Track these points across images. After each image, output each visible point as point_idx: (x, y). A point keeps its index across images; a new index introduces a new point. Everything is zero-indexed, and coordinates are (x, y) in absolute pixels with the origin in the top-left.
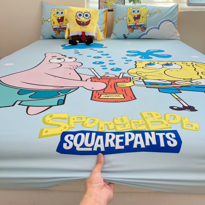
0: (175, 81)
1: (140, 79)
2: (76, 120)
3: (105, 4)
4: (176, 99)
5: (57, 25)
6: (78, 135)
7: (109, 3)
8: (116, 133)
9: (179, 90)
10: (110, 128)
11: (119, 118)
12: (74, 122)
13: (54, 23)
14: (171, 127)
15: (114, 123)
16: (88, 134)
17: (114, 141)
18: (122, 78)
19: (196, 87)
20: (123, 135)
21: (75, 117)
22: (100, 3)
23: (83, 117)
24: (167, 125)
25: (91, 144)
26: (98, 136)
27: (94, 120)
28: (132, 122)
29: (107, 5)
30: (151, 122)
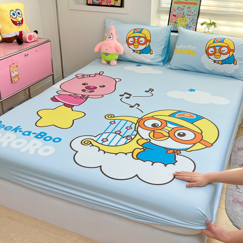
3: (175, 24)
7: (179, 23)
22: (170, 22)
29: (177, 25)
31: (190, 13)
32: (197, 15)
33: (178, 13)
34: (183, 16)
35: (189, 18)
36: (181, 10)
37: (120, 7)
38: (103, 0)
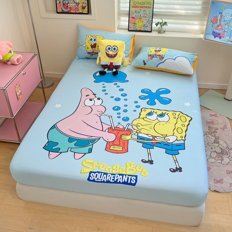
0: (156, 137)
1: (137, 132)
2: (96, 165)
4: (148, 153)
5: (90, 50)
6: (96, 174)
8: (112, 174)
9: (153, 146)
10: (110, 171)
11: (115, 165)
12: (95, 166)
13: (88, 48)
14: (136, 174)
15: (113, 169)
16: (100, 174)
17: (110, 178)
18: (127, 130)
19: (164, 144)
20: (114, 176)
21: (96, 163)
22: (130, 23)
23: (100, 163)
24: (135, 172)
25: (101, 179)
26: (104, 175)
27: (104, 166)
28: (121, 168)
29: (136, 26)
30: (129, 169)
31: (145, 15)
32: (152, 16)
33: (136, 16)
34: (140, 18)
35: (145, 19)
36: (138, 13)
37: (88, 14)
38: (71, 9)
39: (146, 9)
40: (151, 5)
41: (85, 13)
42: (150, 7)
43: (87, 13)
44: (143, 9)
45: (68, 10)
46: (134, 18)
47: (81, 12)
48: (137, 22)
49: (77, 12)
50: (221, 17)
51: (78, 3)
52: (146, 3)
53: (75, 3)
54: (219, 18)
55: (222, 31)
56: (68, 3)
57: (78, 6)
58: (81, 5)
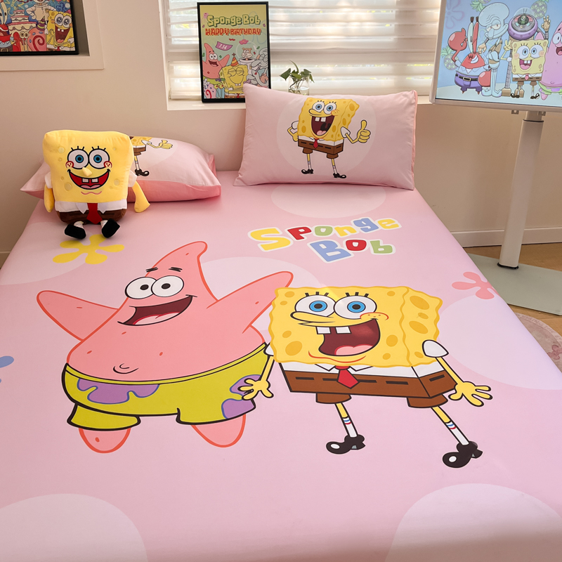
7: (227, 80)
22: (206, 80)
31: (248, 54)
32: (267, 56)
33: (220, 56)
34: (233, 62)
35: (248, 64)
36: (227, 50)
37: (75, 53)
38: (21, 40)
39: (247, 37)
40: (262, 24)
41: (68, 49)
42: (259, 32)
43: (74, 49)
44: (239, 38)
45: (10, 45)
46: (215, 63)
47: (52, 47)
48: (225, 75)
49: (41, 49)
50: (476, 29)
51: (43, 20)
52: (245, 20)
53: (31, 21)
54: (470, 34)
55: (482, 69)
56: (10, 22)
57: (44, 30)
58: (50, 26)
